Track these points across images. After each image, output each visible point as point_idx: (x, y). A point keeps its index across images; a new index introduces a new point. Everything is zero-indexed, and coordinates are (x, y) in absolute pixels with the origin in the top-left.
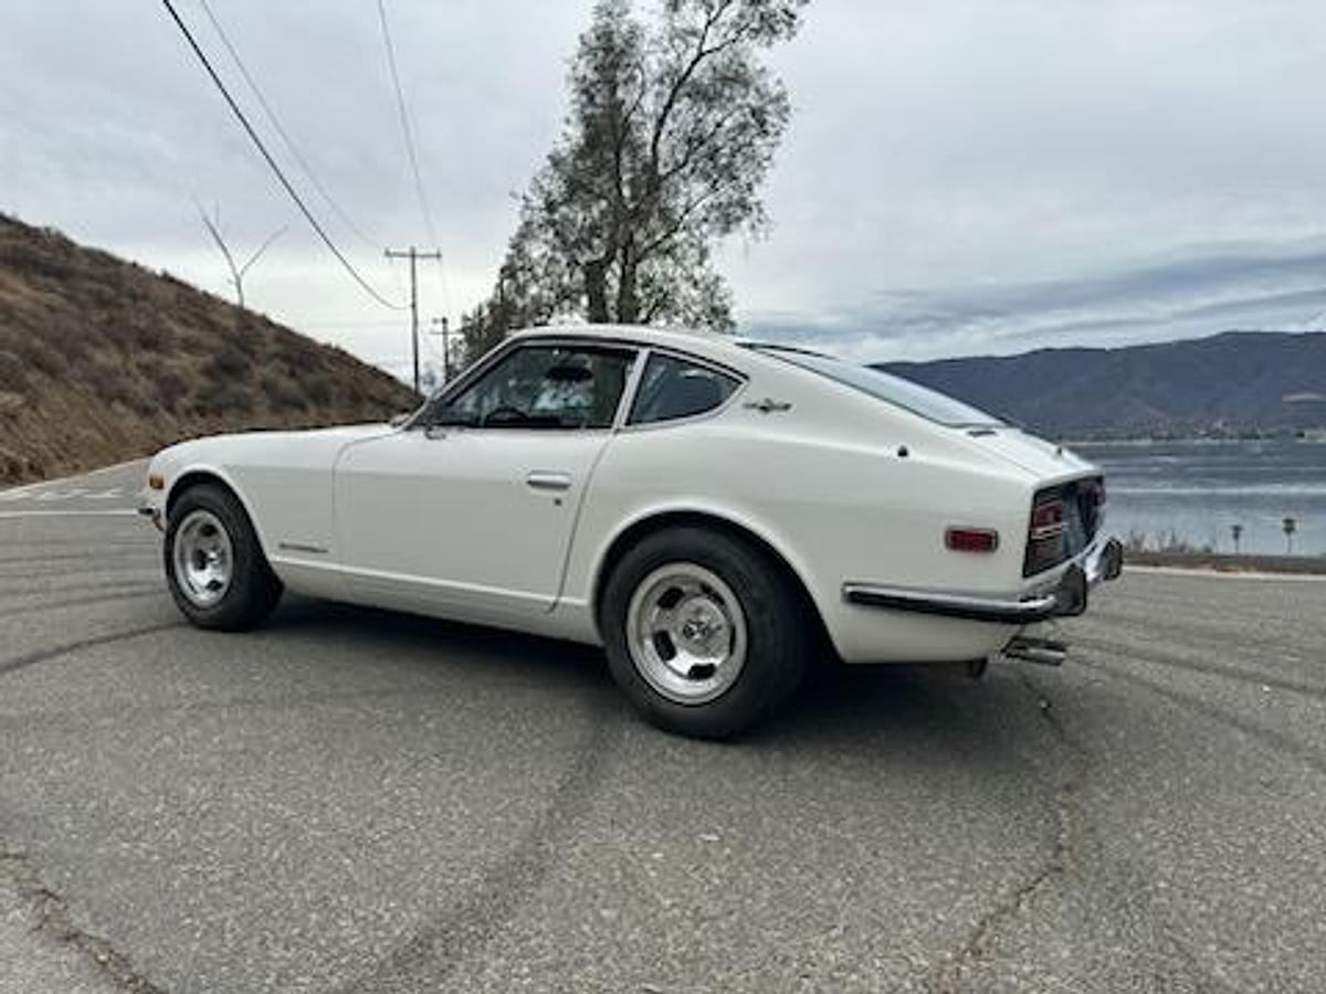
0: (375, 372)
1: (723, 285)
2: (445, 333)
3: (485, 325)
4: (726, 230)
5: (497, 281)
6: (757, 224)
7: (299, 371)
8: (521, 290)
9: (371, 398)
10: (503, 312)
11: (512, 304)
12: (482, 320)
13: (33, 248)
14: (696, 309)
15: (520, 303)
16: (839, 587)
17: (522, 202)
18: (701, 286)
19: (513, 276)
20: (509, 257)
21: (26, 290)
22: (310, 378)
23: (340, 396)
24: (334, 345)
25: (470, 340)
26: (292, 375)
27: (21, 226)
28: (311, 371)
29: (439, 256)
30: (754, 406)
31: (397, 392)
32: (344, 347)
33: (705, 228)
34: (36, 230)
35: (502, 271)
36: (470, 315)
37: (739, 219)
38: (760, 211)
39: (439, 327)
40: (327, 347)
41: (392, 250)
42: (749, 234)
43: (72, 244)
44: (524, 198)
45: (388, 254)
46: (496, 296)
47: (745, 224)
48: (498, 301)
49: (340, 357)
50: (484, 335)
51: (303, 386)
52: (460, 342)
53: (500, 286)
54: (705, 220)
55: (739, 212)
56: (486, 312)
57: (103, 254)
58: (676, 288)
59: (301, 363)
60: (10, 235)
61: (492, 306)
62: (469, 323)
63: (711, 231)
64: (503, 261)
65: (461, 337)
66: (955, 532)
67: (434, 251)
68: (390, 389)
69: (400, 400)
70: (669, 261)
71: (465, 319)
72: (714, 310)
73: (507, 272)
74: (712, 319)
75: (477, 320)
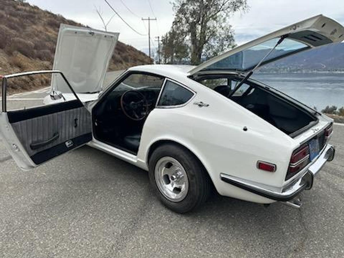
0: (140, 52)
1: (232, 28)
2: (159, 41)
3: (168, 39)
4: (235, 10)
5: (172, 26)
6: (245, 8)
7: (121, 53)
8: (178, 28)
9: (139, 60)
10: (173, 34)
11: (176, 32)
12: (167, 37)
13: (55, 20)
14: (223, 36)
15: (178, 32)
16: (219, 174)
17: (173, 5)
18: (225, 29)
19: (176, 24)
20: (175, 19)
21: (54, 32)
22: (124, 55)
23: (131, 59)
24: (130, 45)
25: (164, 43)
26: (119, 54)
27: (52, 14)
28: (123, 52)
29: (156, 19)
30: (196, 104)
31: (146, 58)
32: (132, 46)
33: (229, 10)
34: (56, 15)
35: (173, 23)
36: (164, 36)
37: (238, 7)
38: (246, 3)
39: (157, 39)
40: (128, 46)
41: (143, 18)
42: (242, 11)
43: (64, 19)
44: (173, 3)
45: (143, 19)
46: (171, 30)
47: (241, 8)
48: (172, 32)
49: (131, 48)
50: (168, 42)
51: (121, 57)
52: (161, 44)
53: (172, 27)
54: (228, 7)
55: (239, 5)
56: (168, 35)
57: (72, 21)
58: (217, 31)
59: (121, 51)
60: (50, 17)
61: (170, 33)
62: (164, 39)
63: (230, 11)
64: (173, 20)
65: (162, 42)
66: (260, 163)
67: (155, 18)
68: (144, 57)
69: (146, 60)
70: (215, 22)
71: (163, 37)
72: (228, 36)
73: (175, 23)
74: (228, 39)
75: (166, 38)
